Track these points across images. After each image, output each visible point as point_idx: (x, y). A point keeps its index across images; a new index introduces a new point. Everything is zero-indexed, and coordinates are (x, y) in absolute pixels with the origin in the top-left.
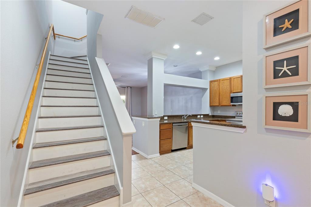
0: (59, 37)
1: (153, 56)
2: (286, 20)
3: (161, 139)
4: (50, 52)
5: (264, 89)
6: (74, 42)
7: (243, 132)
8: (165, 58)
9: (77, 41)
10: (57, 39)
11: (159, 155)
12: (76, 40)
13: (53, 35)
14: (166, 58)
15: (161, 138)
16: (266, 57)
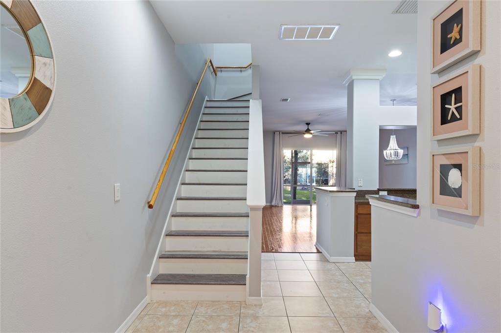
0: (221, 71)
1: (354, 77)
2: (455, 25)
3: (359, 231)
4: (206, 97)
5: (436, 142)
6: (240, 72)
7: (416, 216)
8: (382, 76)
9: (244, 71)
10: (219, 74)
11: (354, 261)
12: (242, 69)
13: (213, 71)
14: (384, 76)
15: (358, 229)
16: (434, 88)
